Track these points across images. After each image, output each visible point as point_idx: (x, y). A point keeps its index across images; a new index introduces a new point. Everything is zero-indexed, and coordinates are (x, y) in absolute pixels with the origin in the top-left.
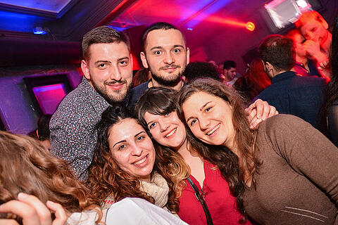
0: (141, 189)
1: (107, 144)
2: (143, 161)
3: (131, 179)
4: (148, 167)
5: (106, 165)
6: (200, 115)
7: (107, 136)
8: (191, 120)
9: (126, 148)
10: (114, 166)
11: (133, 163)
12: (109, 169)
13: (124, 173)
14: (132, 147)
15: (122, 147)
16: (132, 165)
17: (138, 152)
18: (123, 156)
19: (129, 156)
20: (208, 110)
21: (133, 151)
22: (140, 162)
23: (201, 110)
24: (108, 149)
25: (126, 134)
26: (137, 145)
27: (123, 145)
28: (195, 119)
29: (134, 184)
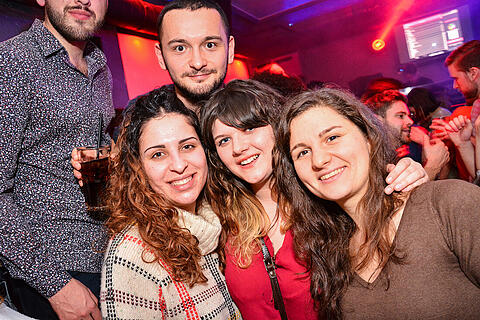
0: (180, 223)
1: (137, 147)
2: (185, 181)
3: (165, 206)
4: (191, 191)
5: (133, 178)
6: (316, 144)
7: (138, 134)
8: (300, 149)
9: (164, 158)
10: (143, 182)
11: (170, 183)
12: (136, 184)
13: (156, 195)
14: (172, 158)
15: (159, 154)
16: (168, 185)
17: (180, 168)
18: (156, 169)
19: (166, 170)
20: (331, 139)
21: (172, 164)
22: (181, 183)
23: (320, 135)
24: (137, 154)
25: (168, 136)
26: (180, 156)
27: (160, 152)
28: (306, 150)
29: (170, 214)
